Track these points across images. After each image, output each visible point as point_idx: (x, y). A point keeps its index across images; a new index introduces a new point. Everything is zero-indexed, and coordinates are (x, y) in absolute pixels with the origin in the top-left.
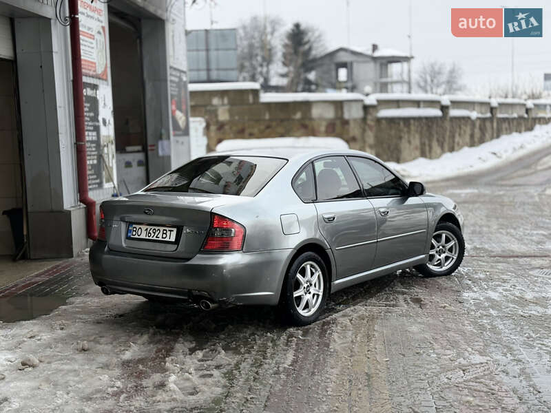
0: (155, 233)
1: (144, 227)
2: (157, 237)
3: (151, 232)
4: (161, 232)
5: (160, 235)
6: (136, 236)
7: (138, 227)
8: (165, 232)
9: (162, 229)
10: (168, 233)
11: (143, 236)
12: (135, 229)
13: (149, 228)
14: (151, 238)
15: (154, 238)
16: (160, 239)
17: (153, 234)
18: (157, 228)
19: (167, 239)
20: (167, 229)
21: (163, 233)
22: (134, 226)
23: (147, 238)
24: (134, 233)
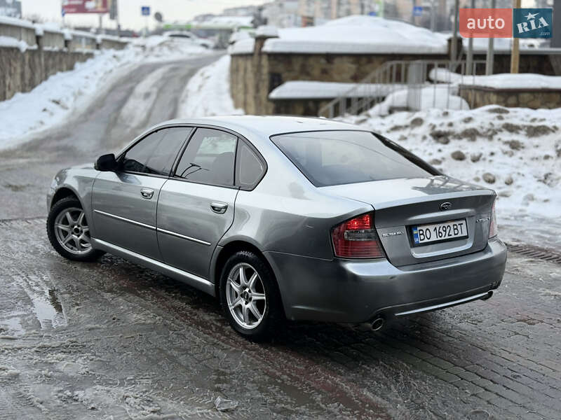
0: (445, 231)
1: (431, 228)
2: (449, 235)
3: (441, 230)
4: (452, 227)
5: (452, 233)
6: (426, 240)
7: (424, 228)
8: (455, 227)
9: (451, 224)
10: (459, 227)
11: (434, 238)
12: (421, 232)
13: (437, 226)
14: (443, 238)
15: (447, 237)
16: (453, 236)
17: (444, 233)
18: (446, 225)
19: (460, 235)
20: (457, 223)
21: (454, 229)
22: (418, 229)
23: (439, 239)
24: (422, 237)
